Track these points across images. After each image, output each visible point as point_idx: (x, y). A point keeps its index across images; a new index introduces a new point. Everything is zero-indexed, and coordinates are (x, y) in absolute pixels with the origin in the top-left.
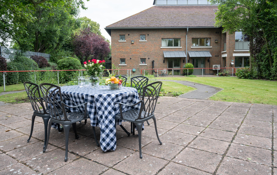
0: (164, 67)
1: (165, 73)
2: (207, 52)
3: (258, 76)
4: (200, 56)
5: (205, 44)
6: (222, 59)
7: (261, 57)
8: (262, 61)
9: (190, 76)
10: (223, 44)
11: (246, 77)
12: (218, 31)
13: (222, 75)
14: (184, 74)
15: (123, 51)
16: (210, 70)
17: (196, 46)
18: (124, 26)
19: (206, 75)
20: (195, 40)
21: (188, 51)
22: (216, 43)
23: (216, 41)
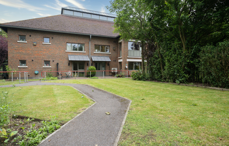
0: (69, 70)
1: (69, 75)
2: (106, 57)
3: (150, 78)
4: (101, 61)
5: (105, 50)
6: (118, 64)
7: (154, 60)
8: (155, 64)
9: (93, 77)
10: (119, 52)
11: (140, 79)
12: (115, 41)
13: (119, 77)
14: (88, 76)
15: (24, 52)
16: (109, 72)
17: (98, 51)
18: (25, 26)
19: (107, 77)
20: (97, 47)
21: (91, 56)
22: (114, 50)
23: (114, 49)
